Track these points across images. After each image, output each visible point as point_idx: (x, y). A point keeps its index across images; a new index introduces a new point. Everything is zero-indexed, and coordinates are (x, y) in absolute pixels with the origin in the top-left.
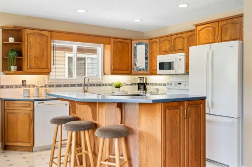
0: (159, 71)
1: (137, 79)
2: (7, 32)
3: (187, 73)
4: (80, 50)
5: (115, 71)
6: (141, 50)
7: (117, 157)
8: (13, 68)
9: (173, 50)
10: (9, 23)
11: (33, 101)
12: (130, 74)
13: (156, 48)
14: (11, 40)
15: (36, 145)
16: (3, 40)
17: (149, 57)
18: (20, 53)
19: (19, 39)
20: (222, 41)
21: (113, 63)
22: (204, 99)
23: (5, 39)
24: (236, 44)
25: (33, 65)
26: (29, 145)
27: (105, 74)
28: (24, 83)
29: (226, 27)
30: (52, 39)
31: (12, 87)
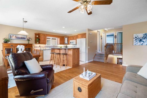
0: (70, 44)
1: (65, 45)
2: (36, 34)
3: (76, 44)
4: (52, 39)
5: (60, 44)
6: (66, 39)
7: (65, 62)
8: (38, 43)
9: (73, 39)
11: (43, 50)
12: (64, 44)
13: (69, 39)
14: (37, 36)
15: (44, 60)
16: (35, 36)
17: (68, 41)
18: (39, 39)
19: (39, 36)
20: (83, 38)
21: (60, 42)
23: (36, 36)
24: (85, 39)
25: (42, 42)
26: (42, 60)
27: (58, 44)
28: (40, 46)
29: (83, 35)
30: (47, 36)
31: (37, 47)
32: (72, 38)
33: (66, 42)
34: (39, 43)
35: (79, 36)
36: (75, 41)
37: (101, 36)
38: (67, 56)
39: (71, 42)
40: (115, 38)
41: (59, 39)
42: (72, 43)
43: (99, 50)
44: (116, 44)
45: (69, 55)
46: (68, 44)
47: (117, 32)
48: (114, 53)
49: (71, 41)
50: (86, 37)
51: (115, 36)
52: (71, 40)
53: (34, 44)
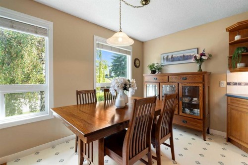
8: (240, 65)
23: (232, 39)
31: (240, 84)
53: (226, 73)
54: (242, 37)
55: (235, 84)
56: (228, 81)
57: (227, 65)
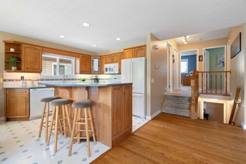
0: (105, 72)
1: (94, 76)
2: (8, 44)
3: (120, 73)
5: (82, 72)
6: (96, 61)
7: (86, 119)
8: (14, 68)
9: (112, 62)
10: (10, 39)
11: (29, 89)
12: (90, 74)
14: (12, 50)
15: (31, 116)
17: (100, 65)
18: (19, 59)
19: (18, 50)
21: (81, 68)
22: (131, 84)
23: (7, 49)
24: (143, 58)
25: (29, 67)
26: (26, 116)
27: (76, 74)
28: (22, 78)
29: (138, 51)
30: (43, 52)
31: (13, 80)
32: (109, 60)
33: (96, 68)
34: (19, 69)
35: (128, 54)
36: (117, 65)
37: (173, 56)
38: (94, 108)
39: (106, 69)
40: (199, 60)
41: (78, 62)
42: (108, 70)
43: (169, 87)
44: (202, 72)
45: (99, 105)
46: (101, 72)
47: (203, 49)
48: (202, 93)
49: (106, 66)
50: (145, 55)
51: (200, 57)
52: (107, 63)
53: (3, 73)
54: (15, 50)
55: (9, 80)
56: (4, 78)
57: (4, 67)
